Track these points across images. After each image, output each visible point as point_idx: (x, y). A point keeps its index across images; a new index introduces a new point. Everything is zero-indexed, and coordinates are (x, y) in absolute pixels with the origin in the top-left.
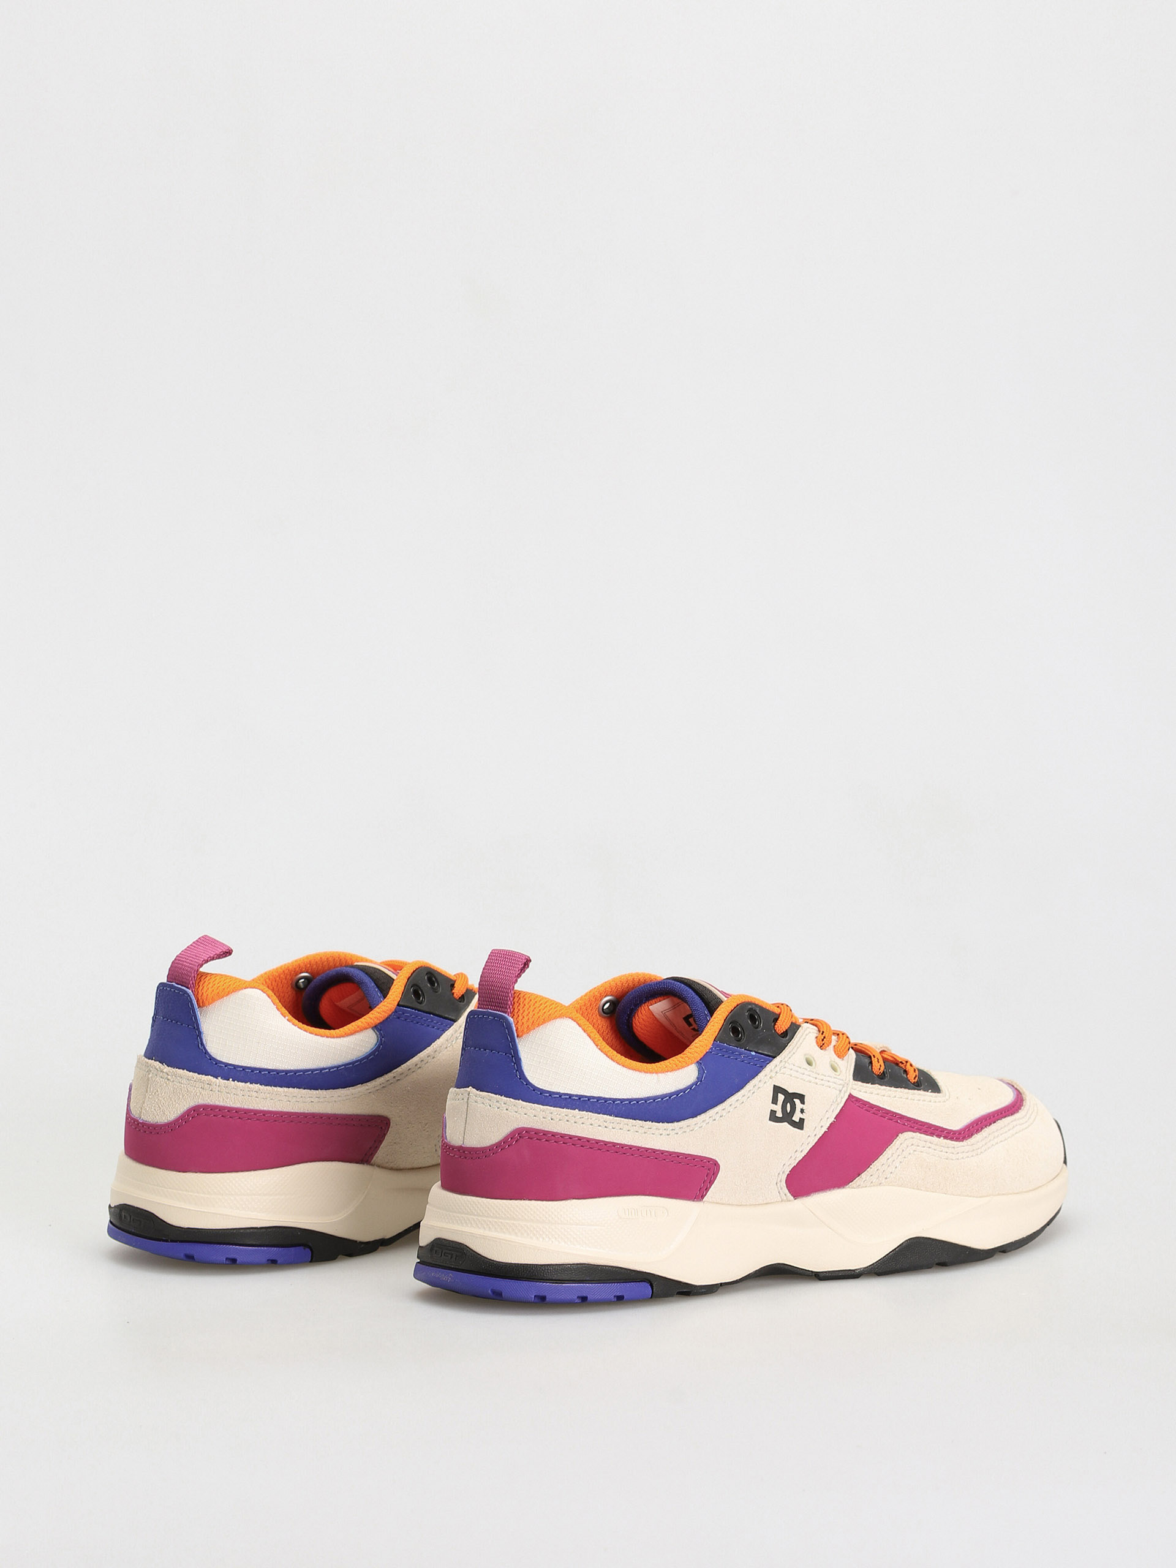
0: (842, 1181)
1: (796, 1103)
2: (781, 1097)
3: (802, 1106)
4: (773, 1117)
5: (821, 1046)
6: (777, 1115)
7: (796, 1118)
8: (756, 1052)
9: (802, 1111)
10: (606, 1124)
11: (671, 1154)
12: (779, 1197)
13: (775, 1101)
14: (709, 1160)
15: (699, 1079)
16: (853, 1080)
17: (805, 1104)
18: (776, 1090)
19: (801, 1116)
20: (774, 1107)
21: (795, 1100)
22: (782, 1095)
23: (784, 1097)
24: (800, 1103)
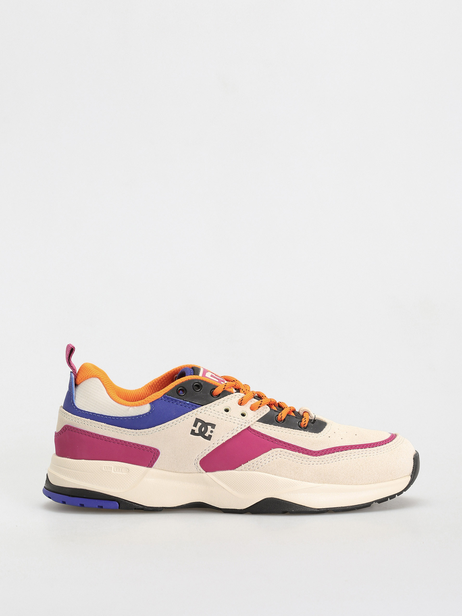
0: (233, 467)
1: (208, 428)
2: (199, 424)
3: (212, 429)
4: (193, 432)
5: (240, 404)
6: (195, 432)
7: (207, 435)
8: (190, 402)
9: (212, 432)
10: (101, 427)
11: (134, 444)
12: (196, 471)
13: (195, 425)
14: (155, 449)
15: (151, 410)
16: (257, 421)
17: (214, 429)
18: (197, 420)
19: (211, 434)
20: (194, 428)
21: (208, 426)
22: (200, 423)
23: (201, 424)
24: (211, 428)
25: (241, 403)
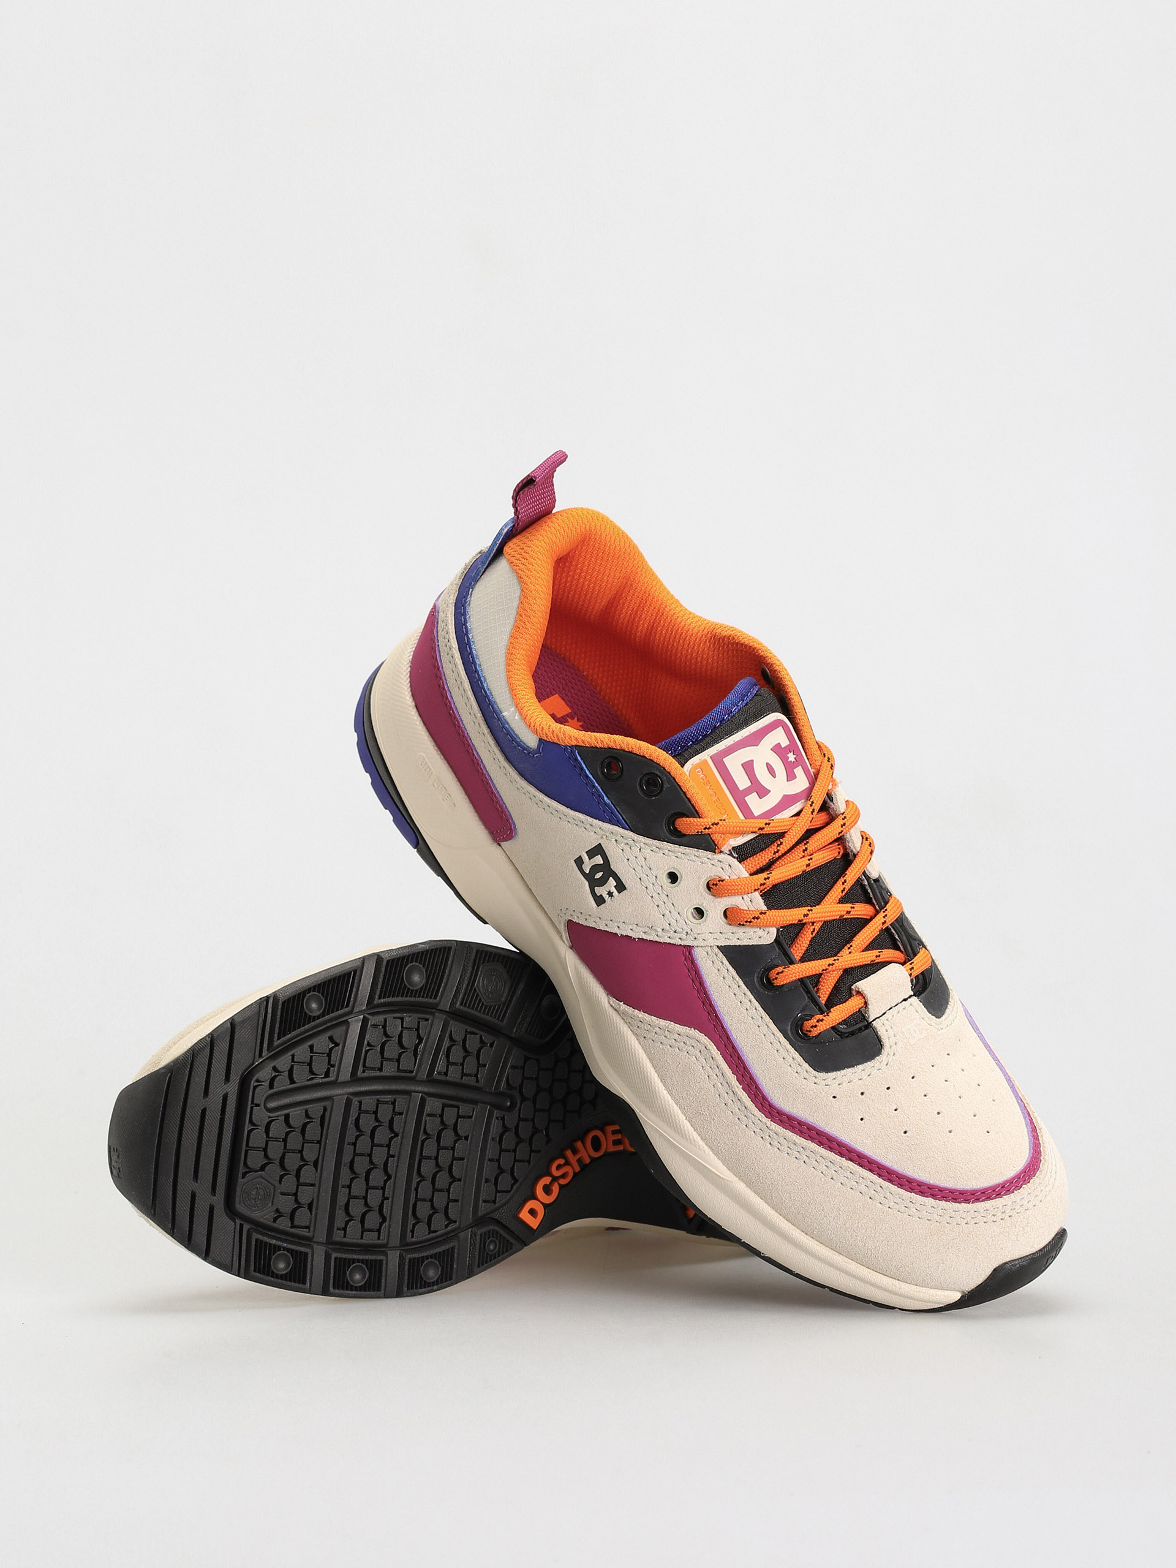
1: (608, 881)
2: (599, 860)
3: (613, 890)
4: (580, 863)
5: (709, 886)
6: (583, 866)
7: (599, 891)
8: (612, 802)
9: (611, 894)
11: (484, 773)
12: (559, 928)
13: (591, 854)
14: (512, 821)
15: (536, 752)
16: (718, 946)
17: (619, 893)
18: (598, 850)
19: (606, 896)
20: (585, 858)
21: (611, 878)
22: (601, 859)
23: (602, 862)
24: (615, 886)
25: (713, 887)
